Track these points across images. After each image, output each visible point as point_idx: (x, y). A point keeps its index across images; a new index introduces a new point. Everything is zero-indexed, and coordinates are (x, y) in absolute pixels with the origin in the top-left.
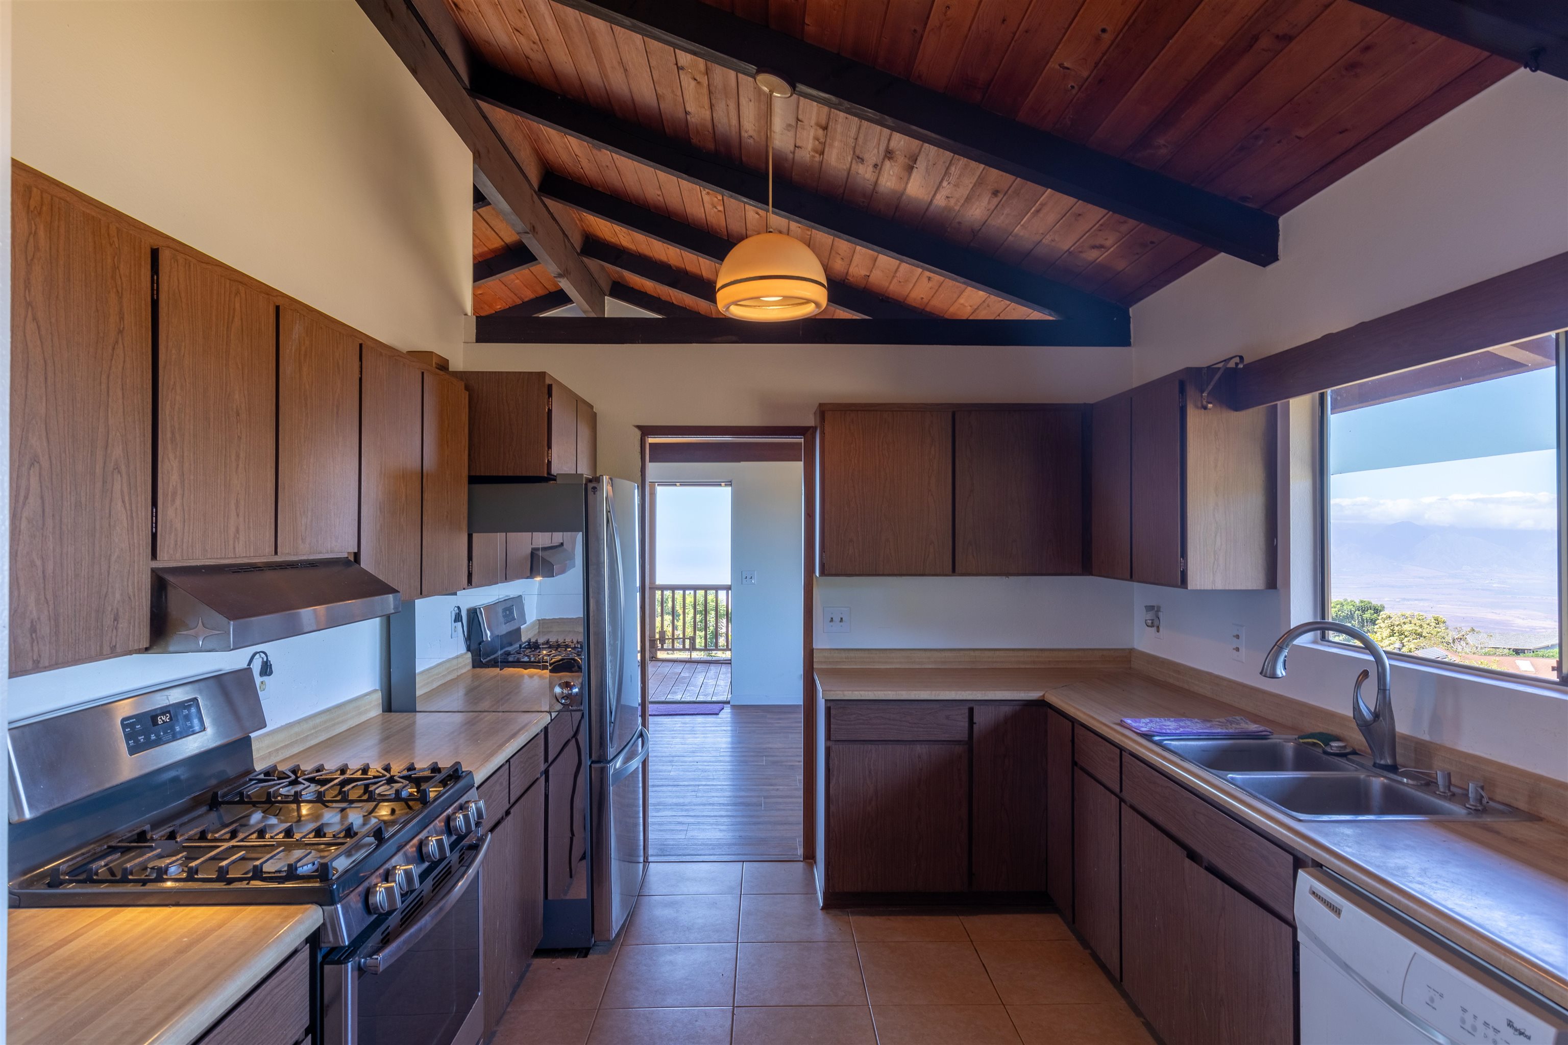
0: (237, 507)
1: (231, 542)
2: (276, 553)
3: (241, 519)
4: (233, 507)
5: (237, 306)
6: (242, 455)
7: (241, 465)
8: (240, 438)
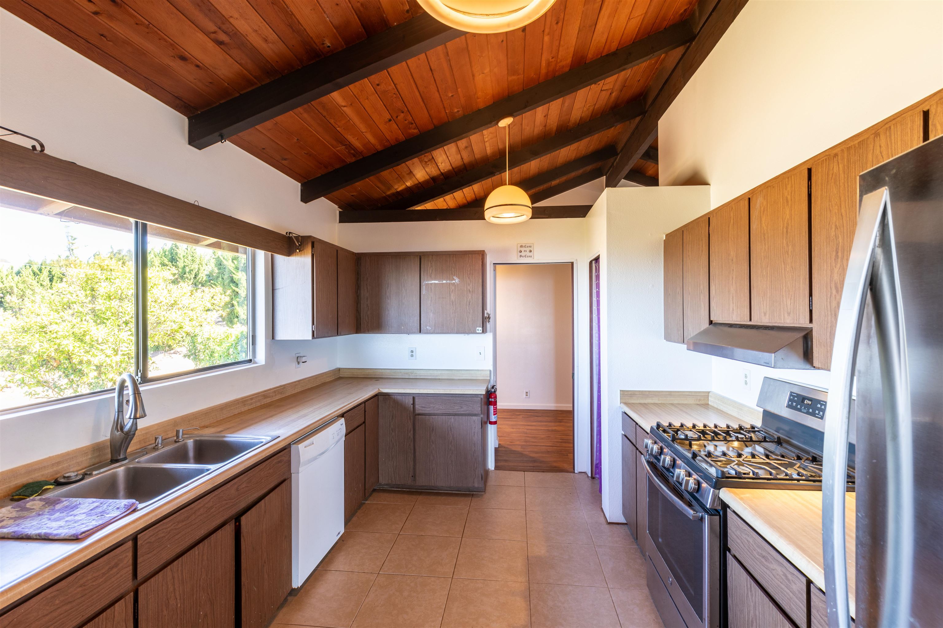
0: (733, 299)
1: (731, 315)
2: (750, 320)
3: (734, 305)
4: (731, 299)
5: (732, 215)
6: (734, 277)
7: (734, 282)
8: (733, 270)
